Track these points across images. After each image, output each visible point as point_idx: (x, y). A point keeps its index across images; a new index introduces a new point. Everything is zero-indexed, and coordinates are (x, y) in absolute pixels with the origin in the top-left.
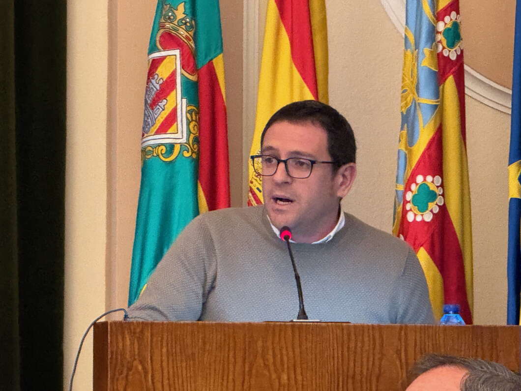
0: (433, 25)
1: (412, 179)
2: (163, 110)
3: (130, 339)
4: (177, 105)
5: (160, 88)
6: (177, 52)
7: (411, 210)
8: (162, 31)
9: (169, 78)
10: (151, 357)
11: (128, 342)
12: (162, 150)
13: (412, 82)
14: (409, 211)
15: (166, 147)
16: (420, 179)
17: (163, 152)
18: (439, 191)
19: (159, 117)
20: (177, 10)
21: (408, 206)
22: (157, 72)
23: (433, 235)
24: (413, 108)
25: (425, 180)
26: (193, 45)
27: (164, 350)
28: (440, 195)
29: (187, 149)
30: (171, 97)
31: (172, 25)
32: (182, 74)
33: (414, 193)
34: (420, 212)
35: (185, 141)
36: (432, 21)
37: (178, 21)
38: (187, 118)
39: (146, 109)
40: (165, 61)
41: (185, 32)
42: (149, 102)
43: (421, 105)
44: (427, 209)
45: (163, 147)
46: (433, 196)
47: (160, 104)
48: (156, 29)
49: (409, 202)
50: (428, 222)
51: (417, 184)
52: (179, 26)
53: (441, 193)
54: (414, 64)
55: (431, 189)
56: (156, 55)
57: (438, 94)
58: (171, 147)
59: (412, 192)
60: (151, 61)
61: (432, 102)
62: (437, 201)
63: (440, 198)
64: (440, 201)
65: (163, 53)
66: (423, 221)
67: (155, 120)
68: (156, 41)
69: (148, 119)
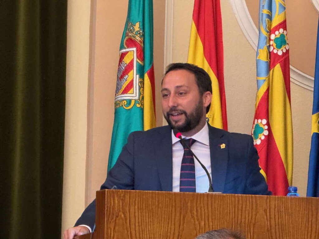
6: (135, 49)
8: (127, 37)
10: (129, 210)
11: (117, 202)
22: (123, 60)
26: (143, 45)
27: (136, 207)
40: (128, 54)
48: (124, 37)
56: (124, 51)
68: (123, 43)
69: (118, 86)
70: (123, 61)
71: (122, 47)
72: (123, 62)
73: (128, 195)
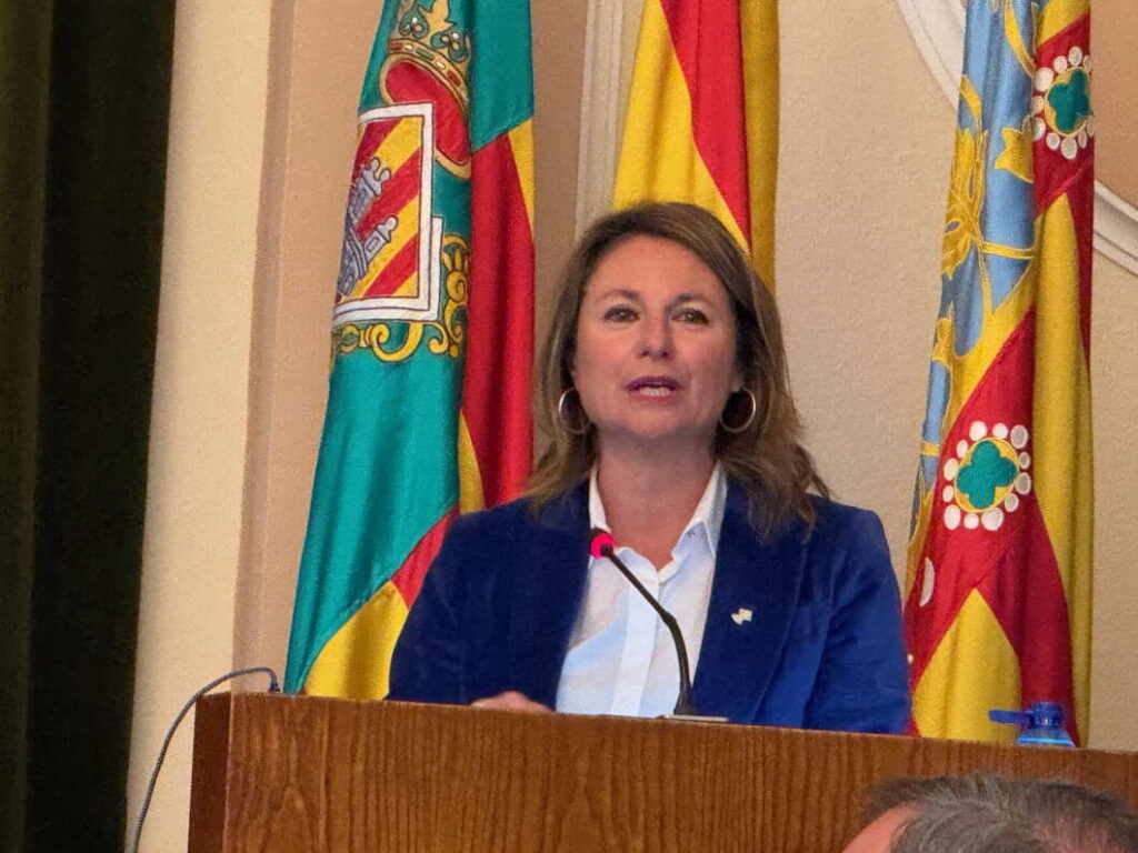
0: (1026, 74)
1: (959, 431)
2: (388, 241)
3: (279, 738)
4: (419, 234)
5: (382, 190)
6: (427, 109)
7: (953, 502)
8: (393, 59)
9: (405, 167)
10: (327, 782)
11: (275, 745)
12: (380, 334)
13: (971, 206)
14: (948, 504)
15: (390, 329)
16: (978, 430)
17: (383, 339)
18: (1022, 462)
19: (377, 259)
20: (431, 11)
21: (948, 494)
22: (377, 154)
23: (1002, 561)
24: (970, 264)
25: (990, 433)
26: (464, 95)
27: (359, 768)
28: (1022, 470)
29: (437, 334)
30: (407, 213)
31: (417, 45)
32: (435, 162)
33: (961, 465)
34: (976, 507)
35: (435, 318)
36: (1024, 65)
37: (432, 38)
38: (442, 263)
39: (348, 237)
40: (396, 130)
41: (446, 63)
42: (355, 221)
43: (989, 258)
44: (992, 502)
45: (383, 328)
46: (1007, 472)
47: (380, 227)
48: (381, 52)
49: (951, 483)
50: (991, 532)
51: (970, 443)
52: (434, 50)
53: (1026, 466)
54: (978, 166)
55: (1003, 455)
56: (377, 114)
57: (1030, 234)
58: (401, 330)
59: (959, 460)
60: (365, 126)
61: (1016, 253)
62: (1016, 483)
63: (1025, 478)
64: (1022, 484)
65: (394, 111)
66: (981, 527)
67: (368, 264)
68: (377, 82)
69: (351, 260)
70: (377, 159)
71: (370, 100)
72: (376, 162)
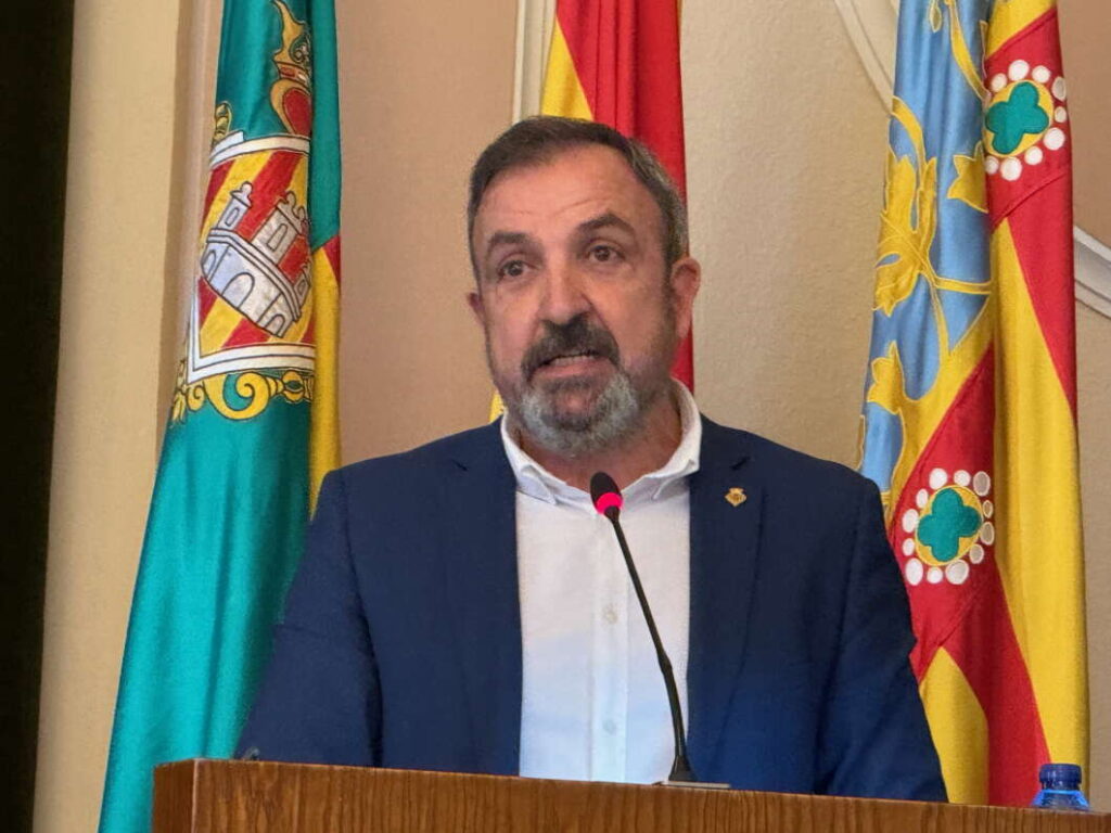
1: (919, 479)
3: (247, 808)
7: (915, 555)
14: (908, 558)
16: (938, 478)
18: (985, 510)
21: (908, 547)
23: (968, 618)
24: (919, 303)
25: (951, 481)
28: (986, 520)
33: (923, 515)
34: (939, 560)
36: (975, 89)
43: (943, 293)
44: (955, 554)
46: (970, 521)
49: (911, 535)
50: (957, 586)
51: (931, 491)
53: (989, 516)
55: (966, 504)
57: (985, 267)
59: (919, 510)
61: (973, 289)
62: (980, 533)
63: (987, 526)
64: (986, 533)
73: (293, 787)
